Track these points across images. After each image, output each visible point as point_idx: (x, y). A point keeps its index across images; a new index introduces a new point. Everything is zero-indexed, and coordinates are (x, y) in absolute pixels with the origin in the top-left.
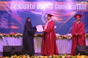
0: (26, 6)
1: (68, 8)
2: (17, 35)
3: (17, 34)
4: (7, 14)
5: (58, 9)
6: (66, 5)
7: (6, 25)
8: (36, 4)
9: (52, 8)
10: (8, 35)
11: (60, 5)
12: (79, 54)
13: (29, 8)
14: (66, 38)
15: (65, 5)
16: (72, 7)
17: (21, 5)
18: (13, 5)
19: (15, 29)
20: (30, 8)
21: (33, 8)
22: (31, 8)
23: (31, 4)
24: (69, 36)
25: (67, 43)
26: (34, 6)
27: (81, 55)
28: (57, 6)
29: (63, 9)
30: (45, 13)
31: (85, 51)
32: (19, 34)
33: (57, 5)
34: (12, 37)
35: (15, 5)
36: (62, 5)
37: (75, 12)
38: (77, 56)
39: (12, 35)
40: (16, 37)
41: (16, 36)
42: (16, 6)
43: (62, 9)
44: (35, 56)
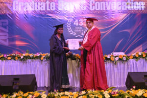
0: (40, 6)
1: (112, 7)
2: (24, 57)
3: (24, 55)
4: (7, 21)
5: (95, 10)
6: (110, 3)
7: (5, 40)
8: (58, 2)
9: (85, 9)
10: (8, 57)
11: (99, 3)
12: (134, 87)
13: (44, 9)
14: (109, 59)
15: (107, 3)
16: (119, 6)
17: (31, 3)
18: (17, 3)
19: (21, 47)
20: (46, 9)
21: (51, 9)
22: (48, 9)
23: (48, 3)
24: (116, 57)
25: (112, 68)
26: (54, 6)
27: (137, 89)
28: (94, 5)
29: (104, 9)
30: (73, 17)
31: (144, 81)
32: (27, 54)
33: (94, 3)
34: (15, 60)
35: (20, 3)
36: (102, 3)
37: (125, 14)
38: (131, 92)
39: (15, 56)
40: (21, 60)
41: (22, 57)
42: (22, 5)
43: (102, 9)
44: (55, 92)
